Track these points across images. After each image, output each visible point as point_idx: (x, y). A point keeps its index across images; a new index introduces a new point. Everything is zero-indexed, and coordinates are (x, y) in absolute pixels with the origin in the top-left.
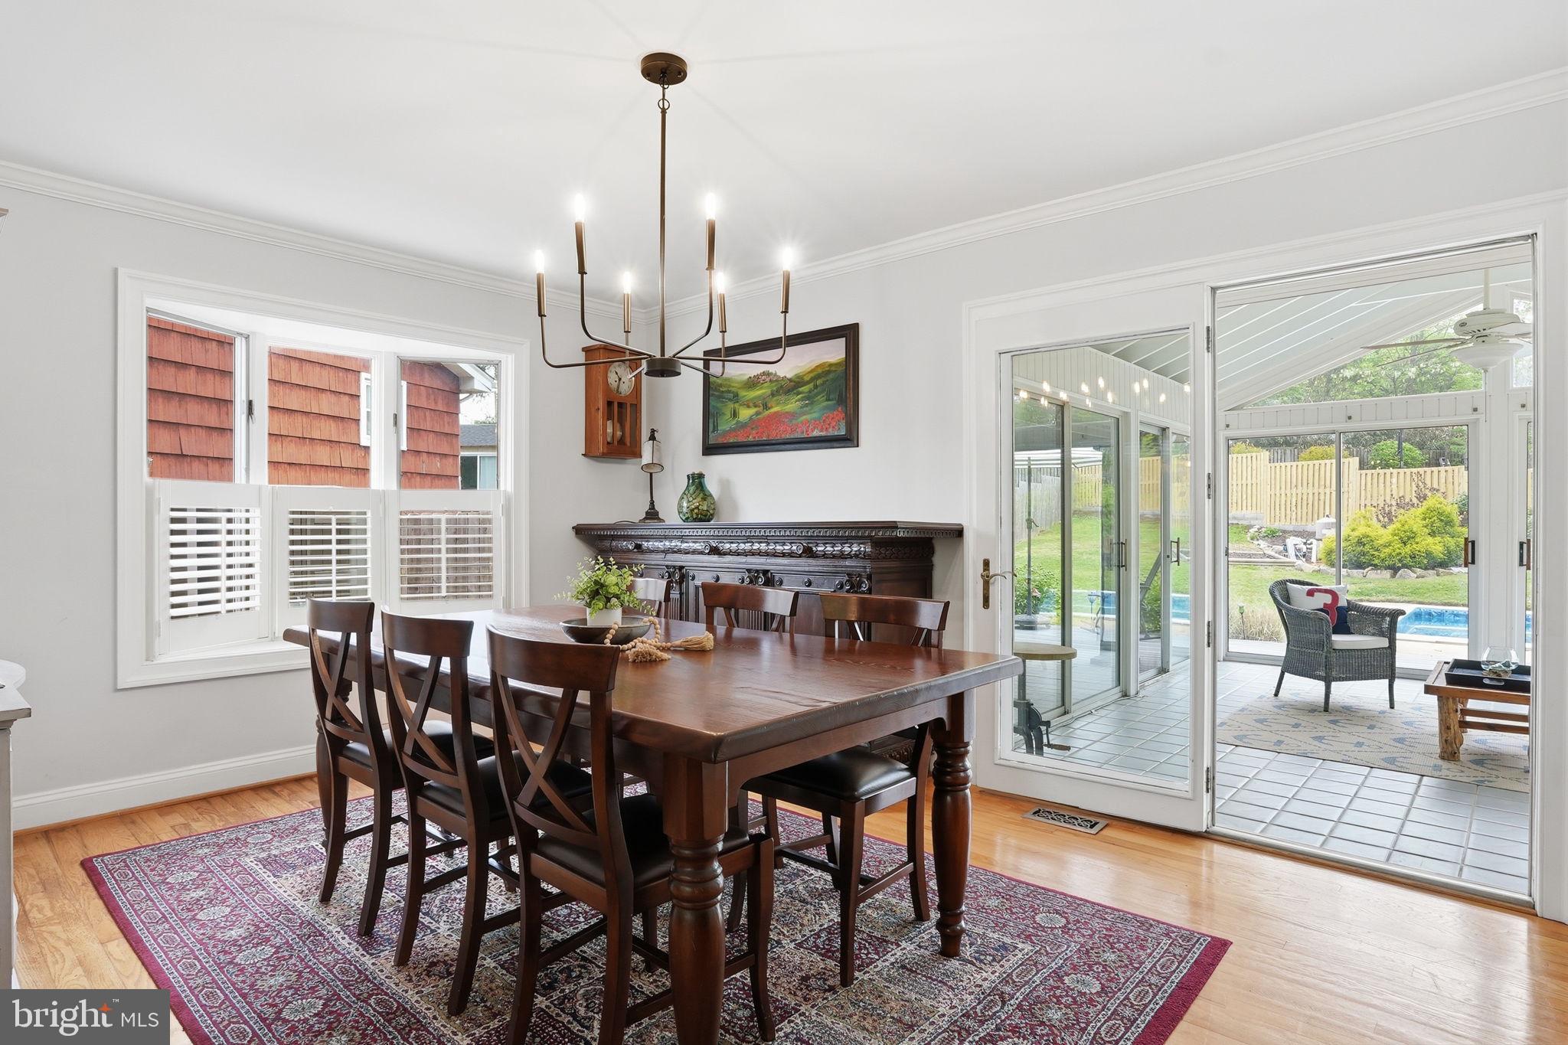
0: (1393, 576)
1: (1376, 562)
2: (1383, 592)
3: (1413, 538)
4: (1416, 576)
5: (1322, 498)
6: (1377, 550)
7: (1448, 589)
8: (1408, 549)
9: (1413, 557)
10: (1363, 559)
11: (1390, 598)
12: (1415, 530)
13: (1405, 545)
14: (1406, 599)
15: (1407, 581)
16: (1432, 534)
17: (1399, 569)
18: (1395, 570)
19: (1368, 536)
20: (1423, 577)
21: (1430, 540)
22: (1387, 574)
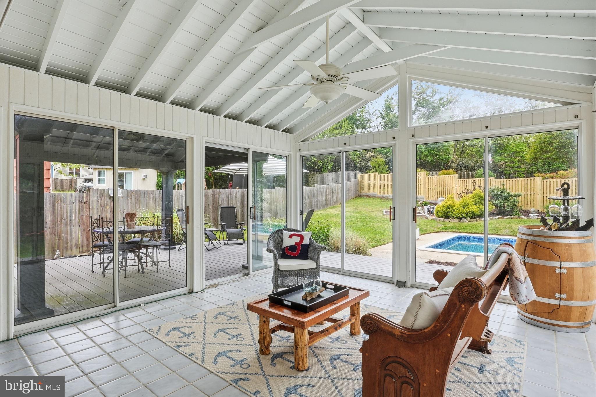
0: (460, 221)
1: (453, 216)
2: (451, 228)
3: (467, 206)
4: (467, 221)
5: (445, 190)
6: (454, 211)
7: (477, 227)
8: (465, 211)
9: (467, 214)
10: (449, 215)
11: (454, 230)
12: (468, 202)
13: (464, 209)
14: (460, 231)
15: (464, 223)
16: (475, 204)
17: (461, 218)
18: (460, 219)
19: (451, 205)
20: (470, 222)
21: (474, 206)
22: (457, 220)
